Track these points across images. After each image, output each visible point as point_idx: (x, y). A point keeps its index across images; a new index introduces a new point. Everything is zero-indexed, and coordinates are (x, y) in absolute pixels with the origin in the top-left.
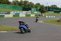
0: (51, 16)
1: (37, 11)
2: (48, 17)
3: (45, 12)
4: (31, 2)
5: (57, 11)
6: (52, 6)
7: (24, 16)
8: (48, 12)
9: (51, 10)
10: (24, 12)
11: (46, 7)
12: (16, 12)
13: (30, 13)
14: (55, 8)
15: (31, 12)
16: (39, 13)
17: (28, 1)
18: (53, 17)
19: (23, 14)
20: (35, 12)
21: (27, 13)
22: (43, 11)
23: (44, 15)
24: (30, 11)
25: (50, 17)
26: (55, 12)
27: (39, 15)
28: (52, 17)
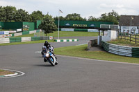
0: (68, 38)
1: (35, 29)
2: (62, 41)
3: (54, 30)
5: (80, 28)
6: (69, 16)
7: (7, 40)
8: (60, 30)
9: (68, 24)
10: (6, 32)
11: (56, 19)
13: (21, 34)
15: (22, 31)
16: (41, 33)
17: (15, 8)
18: (73, 41)
19: (3, 38)
20: (31, 32)
21: (13, 35)
22: (49, 27)
23: (51, 38)
24: (20, 30)
25: (65, 41)
26: (77, 29)
27: (41, 39)
28: (71, 40)
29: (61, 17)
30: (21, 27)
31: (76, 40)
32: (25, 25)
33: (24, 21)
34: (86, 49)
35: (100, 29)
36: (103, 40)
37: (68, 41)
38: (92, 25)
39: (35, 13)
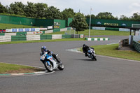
1: (67, 26)
2: (93, 40)
3: (86, 29)
4: (52, 7)
6: (101, 14)
8: (91, 29)
9: (99, 23)
10: (37, 29)
11: (88, 17)
12: (18, 30)
13: (52, 31)
14: (108, 18)
15: (53, 28)
16: (72, 31)
17: (46, 5)
18: (104, 39)
19: (34, 34)
20: (62, 30)
21: (44, 32)
22: (80, 25)
23: (82, 36)
24: (51, 27)
25: (96, 39)
26: (108, 28)
27: (72, 37)
28: (101, 39)
29: (93, 15)
30: (52, 24)
31: (107, 39)
32: (56, 22)
33: (55, 18)
34: (117, 49)
35: (131, 29)
36: (134, 40)
37: (99, 40)
38: (124, 25)
39: (66, 10)
